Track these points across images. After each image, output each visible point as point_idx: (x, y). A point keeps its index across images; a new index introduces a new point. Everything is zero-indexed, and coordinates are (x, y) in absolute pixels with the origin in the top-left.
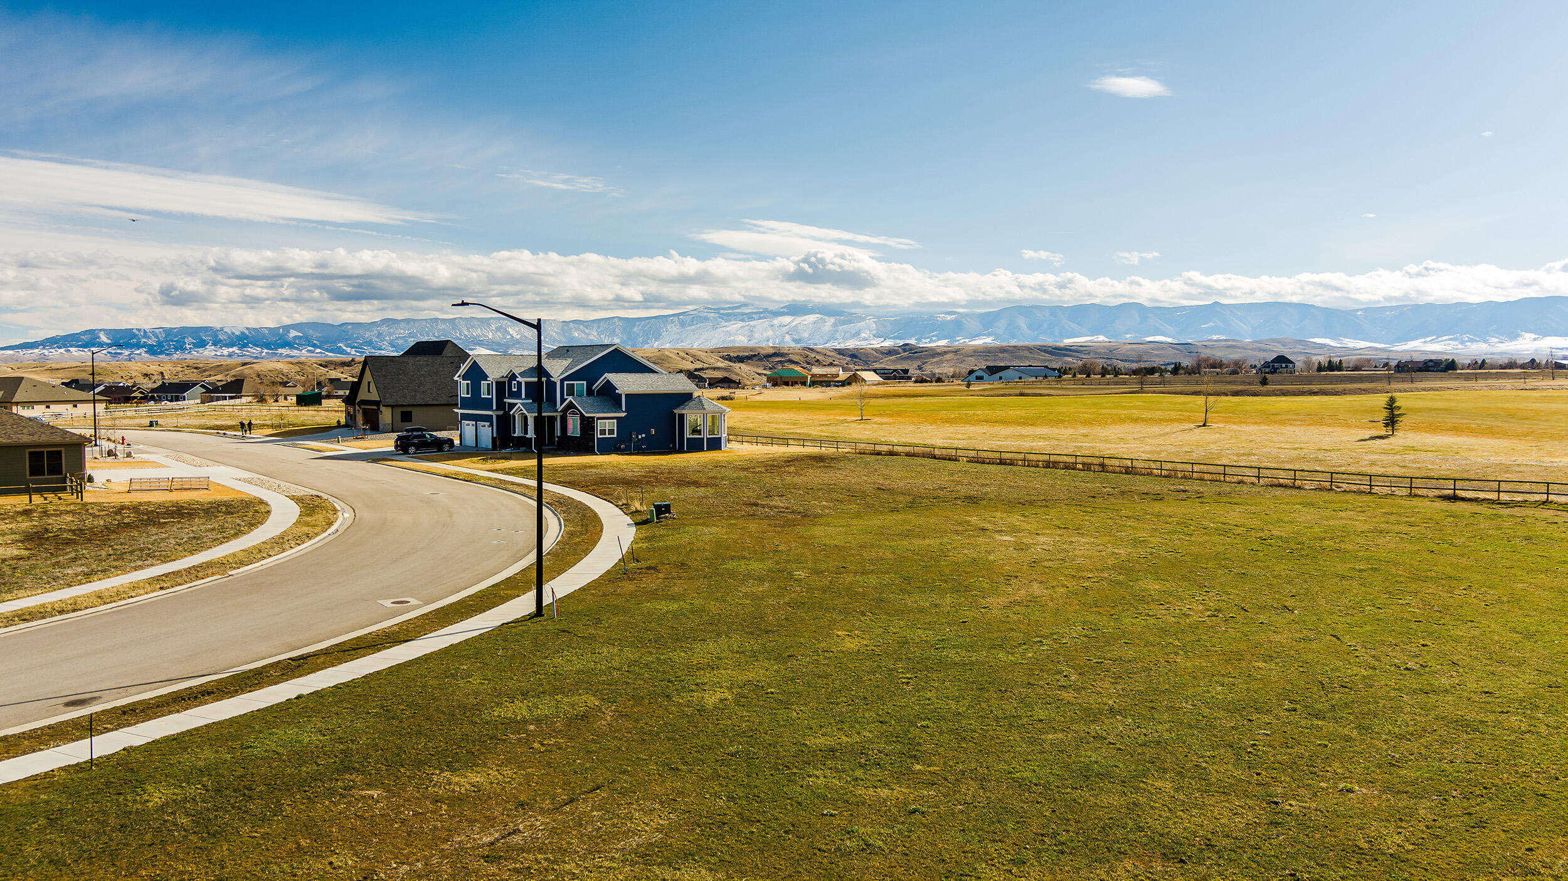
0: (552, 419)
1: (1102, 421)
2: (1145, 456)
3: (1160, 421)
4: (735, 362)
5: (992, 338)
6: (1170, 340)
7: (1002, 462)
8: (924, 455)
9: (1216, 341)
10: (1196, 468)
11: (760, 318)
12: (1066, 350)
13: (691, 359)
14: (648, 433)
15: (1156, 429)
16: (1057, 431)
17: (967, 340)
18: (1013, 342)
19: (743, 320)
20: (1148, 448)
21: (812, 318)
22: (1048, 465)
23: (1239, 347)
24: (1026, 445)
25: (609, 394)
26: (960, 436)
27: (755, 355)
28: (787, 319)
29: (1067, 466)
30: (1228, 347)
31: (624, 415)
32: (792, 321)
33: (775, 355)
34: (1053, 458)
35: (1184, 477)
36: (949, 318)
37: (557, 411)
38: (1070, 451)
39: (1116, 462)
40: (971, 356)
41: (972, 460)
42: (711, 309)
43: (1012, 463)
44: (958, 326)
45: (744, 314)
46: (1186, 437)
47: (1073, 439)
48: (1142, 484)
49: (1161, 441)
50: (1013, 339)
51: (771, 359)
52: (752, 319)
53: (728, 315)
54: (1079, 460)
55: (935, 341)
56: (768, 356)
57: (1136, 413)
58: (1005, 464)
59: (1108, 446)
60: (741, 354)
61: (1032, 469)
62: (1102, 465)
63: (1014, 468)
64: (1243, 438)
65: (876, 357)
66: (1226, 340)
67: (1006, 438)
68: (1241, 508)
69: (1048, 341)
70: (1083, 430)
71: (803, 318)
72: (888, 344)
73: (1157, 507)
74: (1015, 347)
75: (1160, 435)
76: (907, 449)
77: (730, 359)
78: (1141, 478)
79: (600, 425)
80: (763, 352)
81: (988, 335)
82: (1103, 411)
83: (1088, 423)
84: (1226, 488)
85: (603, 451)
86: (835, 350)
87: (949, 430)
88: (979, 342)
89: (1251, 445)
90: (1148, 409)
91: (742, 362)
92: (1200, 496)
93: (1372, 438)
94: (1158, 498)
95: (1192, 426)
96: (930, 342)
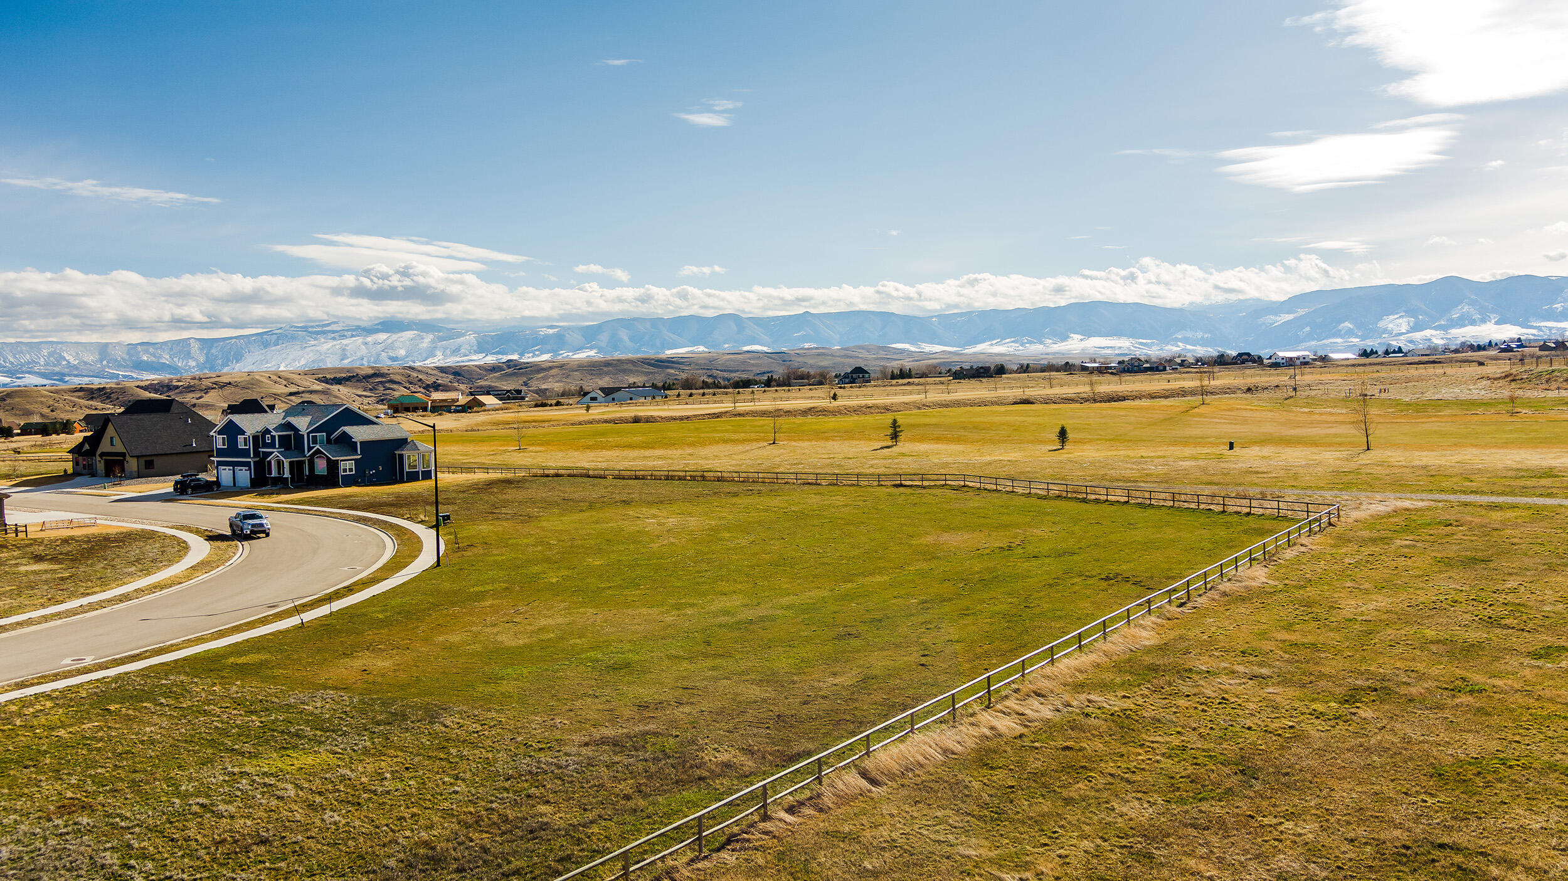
0: (302, 462)
1: (702, 443)
2: (732, 469)
3: (744, 441)
4: (332, 384)
5: (595, 351)
6: (765, 349)
7: (637, 478)
8: (581, 476)
9: (808, 349)
10: (761, 475)
11: (352, 336)
12: (669, 362)
13: (285, 383)
14: (377, 470)
15: (740, 448)
16: (670, 452)
17: (570, 354)
18: (617, 355)
19: (334, 339)
20: (734, 462)
21: (410, 334)
22: (667, 478)
23: (828, 355)
24: (650, 464)
25: (346, 443)
26: (600, 459)
27: (353, 376)
28: (382, 336)
29: (680, 479)
30: (819, 355)
31: (359, 457)
32: (388, 338)
33: (375, 375)
34: (670, 473)
35: (753, 481)
36: (551, 331)
37: (305, 456)
38: (681, 467)
39: (711, 474)
40: (576, 371)
41: (616, 477)
42: (298, 327)
43: (644, 478)
44: (559, 340)
45: (334, 332)
46: (760, 452)
47: (682, 458)
48: (727, 487)
49: (743, 456)
50: (616, 351)
51: (371, 380)
52: (343, 337)
53: (317, 333)
54: (688, 474)
55: (538, 356)
56: (367, 377)
57: (727, 435)
58: (639, 479)
59: (707, 462)
60: (338, 376)
61: (658, 481)
62: (703, 476)
63: (646, 482)
64: (799, 452)
65: (480, 374)
66: (816, 348)
67: (634, 459)
68: (780, 498)
69: (649, 353)
70: (689, 451)
71: (400, 335)
72: (491, 359)
73: (734, 500)
74: (619, 360)
75: (743, 452)
76: (569, 472)
77: (326, 381)
78: (726, 483)
79: (342, 465)
80: (362, 373)
81: (591, 348)
82: (703, 435)
83: (692, 445)
84: (776, 487)
85: (346, 486)
86: (437, 368)
87: (591, 454)
88: (582, 355)
89: (803, 457)
90: (735, 432)
91: (340, 384)
92: (759, 492)
93: (882, 448)
94: (736, 495)
95: (766, 444)
96: (533, 357)
